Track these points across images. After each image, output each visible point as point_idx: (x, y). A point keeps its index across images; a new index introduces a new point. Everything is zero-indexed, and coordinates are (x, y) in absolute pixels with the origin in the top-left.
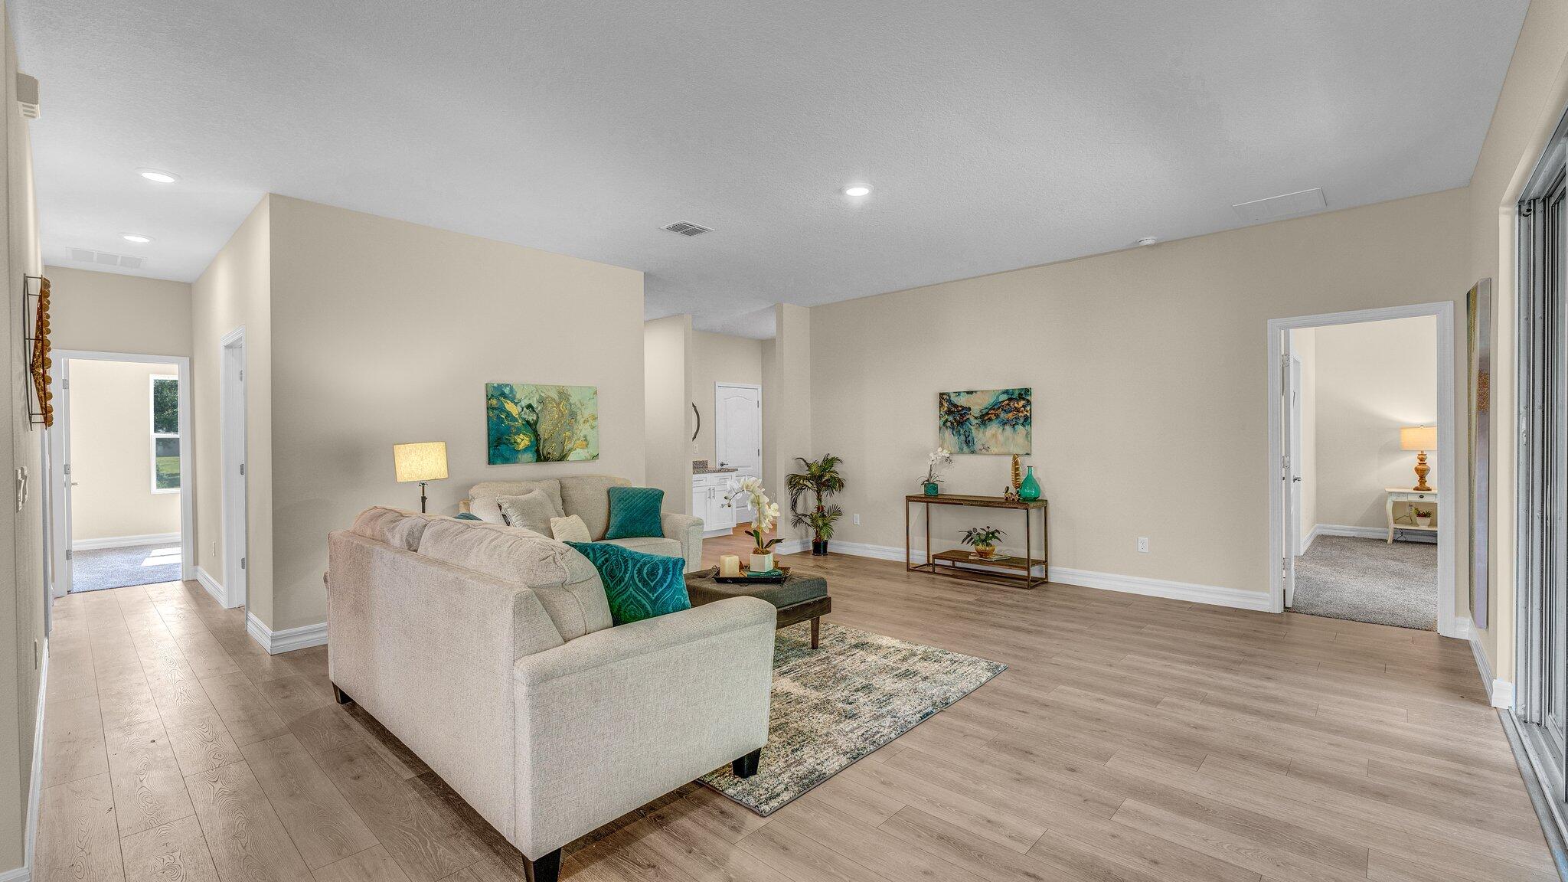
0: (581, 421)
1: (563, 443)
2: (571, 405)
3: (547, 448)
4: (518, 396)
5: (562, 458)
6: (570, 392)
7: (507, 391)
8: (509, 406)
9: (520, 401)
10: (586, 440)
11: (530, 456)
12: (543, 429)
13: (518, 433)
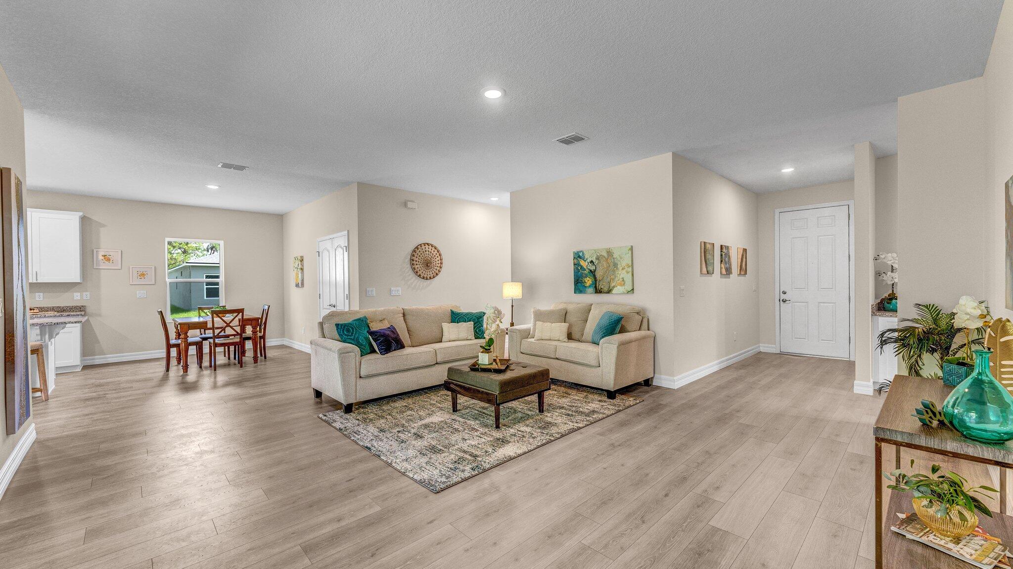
0: (621, 268)
1: (609, 282)
2: (614, 259)
3: (601, 286)
4: (586, 257)
5: (609, 292)
6: (614, 251)
7: (581, 254)
8: (582, 263)
9: (587, 259)
10: (623, 280)
11: (591, 290)
12: (599, 274)
13: (586, 277)
